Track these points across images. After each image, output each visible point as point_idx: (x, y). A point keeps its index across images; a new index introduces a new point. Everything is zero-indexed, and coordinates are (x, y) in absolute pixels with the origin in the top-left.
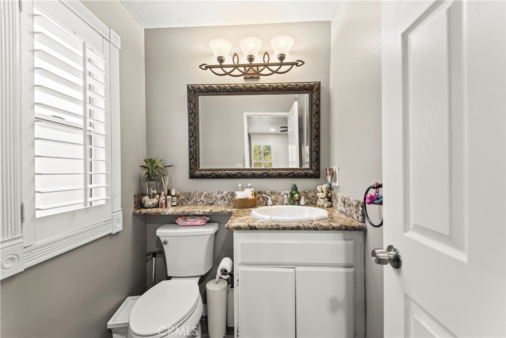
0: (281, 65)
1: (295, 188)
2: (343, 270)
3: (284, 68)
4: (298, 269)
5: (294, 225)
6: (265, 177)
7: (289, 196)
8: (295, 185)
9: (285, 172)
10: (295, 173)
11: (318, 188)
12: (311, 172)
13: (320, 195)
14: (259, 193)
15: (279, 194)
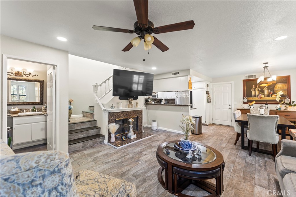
0: (30, 75)
1: (34, 108)
2: (44, 122)
3: (30, 76)
4: (33, 124)
5: (32, 114)
6: (23, 105)
7: (32, 110)
8: (34, 107)
9: (31, 103)
10: (34, 103)
11: (42, 107)
12: (40, 103)
13: (42, 109)
14: (20, 109)
15: (28, 109)
